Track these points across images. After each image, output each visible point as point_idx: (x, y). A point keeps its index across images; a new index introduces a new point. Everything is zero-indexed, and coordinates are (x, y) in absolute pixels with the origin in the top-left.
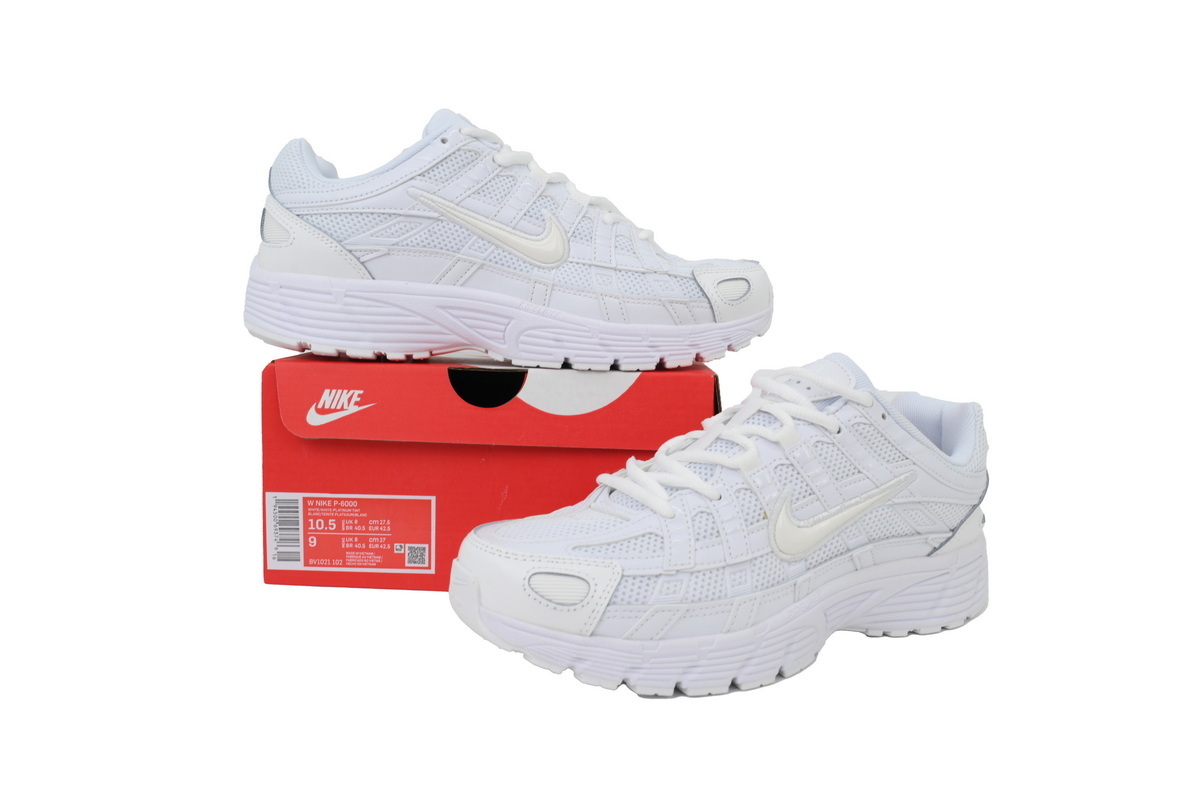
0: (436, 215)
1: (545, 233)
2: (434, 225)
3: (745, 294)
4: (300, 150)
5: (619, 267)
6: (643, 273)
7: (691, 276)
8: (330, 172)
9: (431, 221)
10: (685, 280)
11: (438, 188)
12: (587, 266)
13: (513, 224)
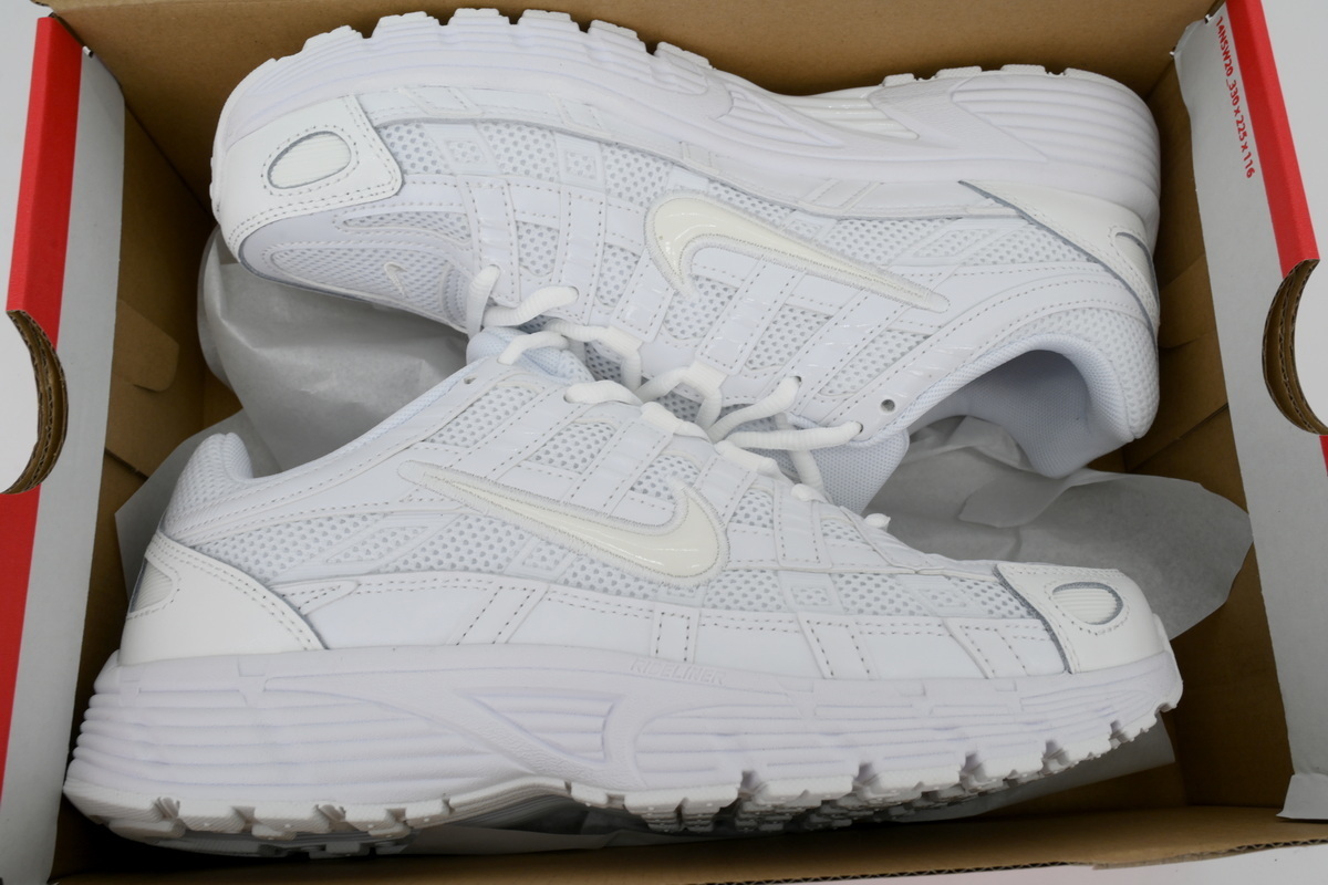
0: (454, 506)
1: (676, 521)
2: (451, 526)
3: (1116, 612)
5: (837, 568)
7: (994, 578)
11: (458, 457)
12: (769, 573)
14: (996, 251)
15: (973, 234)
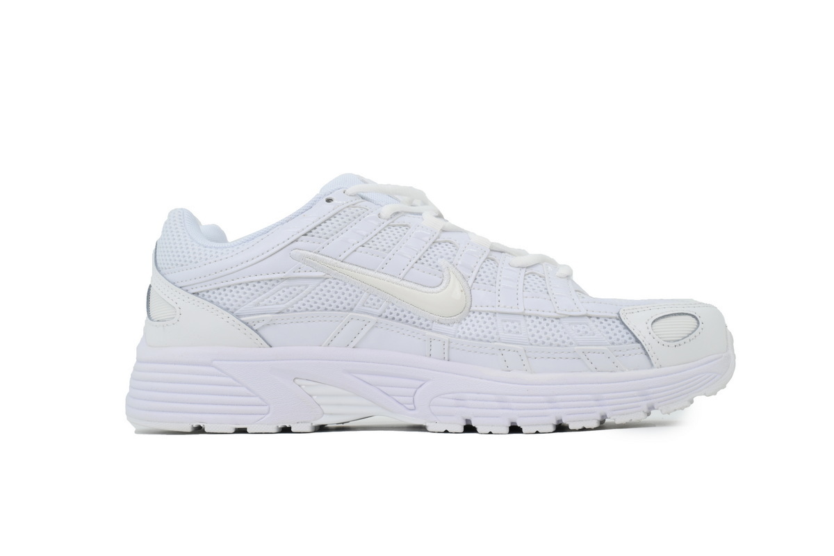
0: (321, 274)
1: (445, 282)
2: (322, 286)
3: (693, 332)
4: (181, 221)
5: (527, 312)
6: (557, 319)
7: (617, 316)
8: (218, 236)
9: (317, 282)
10: (610, 321)
11: (321, 245)
12: (490, 315)
13: (401, 276)
14: (257, 291)
15: (270, 301)
